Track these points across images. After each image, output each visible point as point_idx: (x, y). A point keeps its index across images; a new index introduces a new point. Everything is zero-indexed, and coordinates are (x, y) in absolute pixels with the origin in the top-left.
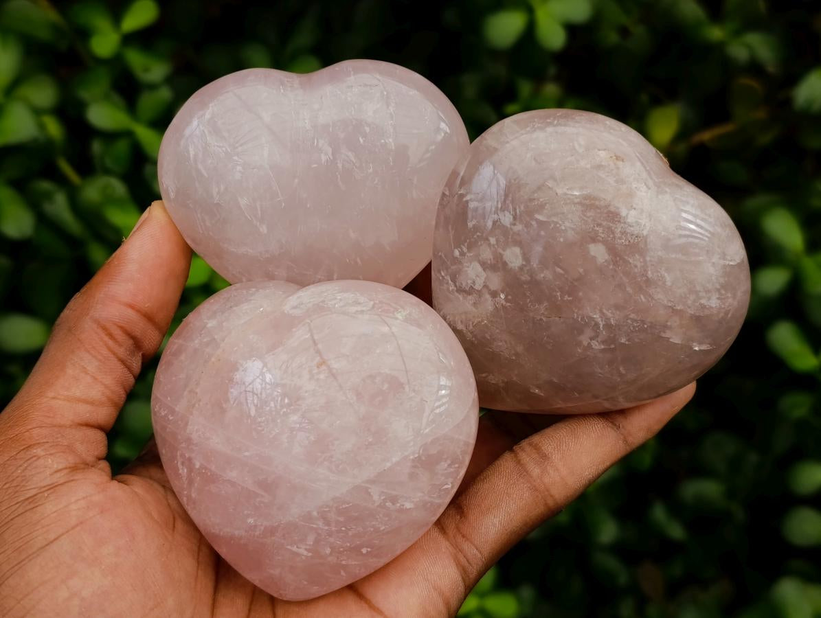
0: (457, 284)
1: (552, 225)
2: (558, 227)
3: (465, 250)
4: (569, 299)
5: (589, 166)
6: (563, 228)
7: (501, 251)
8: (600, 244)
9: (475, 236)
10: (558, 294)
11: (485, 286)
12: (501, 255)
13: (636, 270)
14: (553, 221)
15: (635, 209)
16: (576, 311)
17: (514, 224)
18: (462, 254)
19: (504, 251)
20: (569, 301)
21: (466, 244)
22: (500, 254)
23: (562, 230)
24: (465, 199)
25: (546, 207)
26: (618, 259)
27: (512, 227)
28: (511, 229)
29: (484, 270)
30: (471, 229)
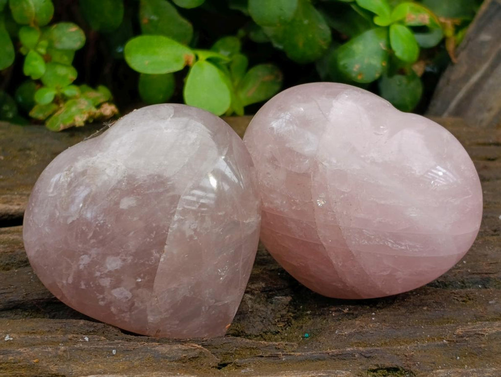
0: (126, 310)
1: (98, 229)
2: (100, 226)
3: (101, 296)
4: (154, 234)
5: (67, 191)
6: (102, 222)
7: (107, 271)
8: (122, 200)
9: (92, 286)
10: (148, 240)
11: (131, 291)
12: (110, 272)
13: (148, 181)
14: (95, 228)
15: (105, 169)
16: (164, 231)
17: (90, 255)
18: (103, 299)
19: (107, 268)
20: (156, 234)
21: (98, 295)
22: (108, 272)
23: (103, 223)
24: (65, 284)
25: (84, 229)
26: (135, 191)
27: (92, 257)
28: (93, 258)
29: (119, 287)
30: (86, 287)
